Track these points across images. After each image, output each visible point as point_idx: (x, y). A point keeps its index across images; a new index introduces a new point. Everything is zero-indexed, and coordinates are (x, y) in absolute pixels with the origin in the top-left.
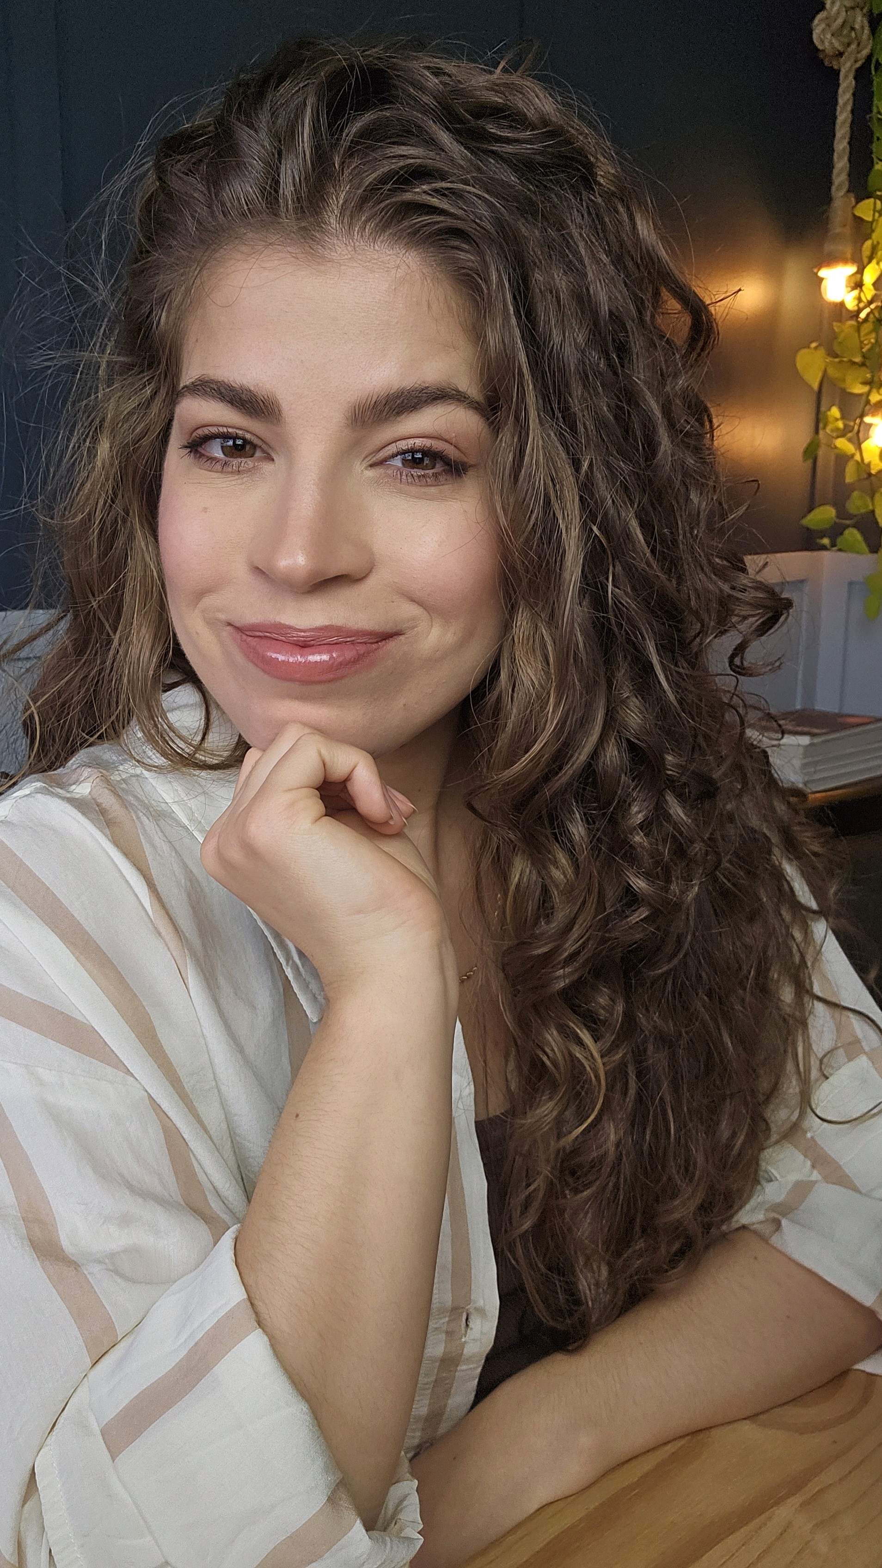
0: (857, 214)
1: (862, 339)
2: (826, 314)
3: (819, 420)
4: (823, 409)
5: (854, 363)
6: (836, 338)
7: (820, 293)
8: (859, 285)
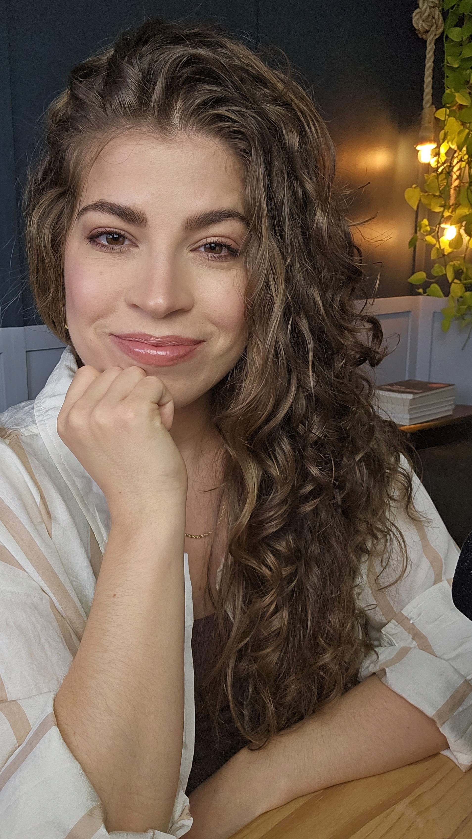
0: (437, 117)
1: (440, 183)
2: (421, 170)
3: (417, 227)
4: (419, 220)
5: (435, 196)
6: (426, 183)
7: (417, 158)
8: (437, 154)
